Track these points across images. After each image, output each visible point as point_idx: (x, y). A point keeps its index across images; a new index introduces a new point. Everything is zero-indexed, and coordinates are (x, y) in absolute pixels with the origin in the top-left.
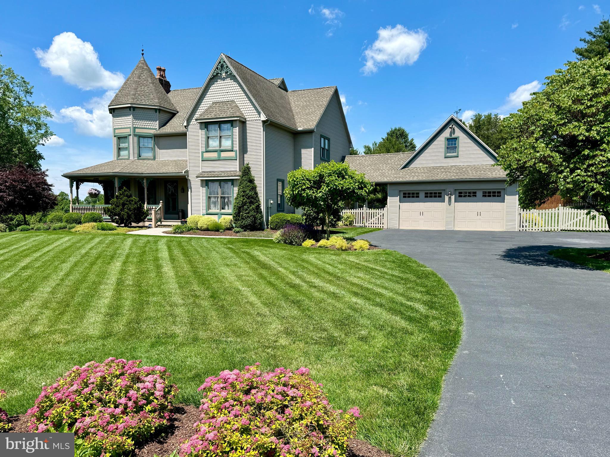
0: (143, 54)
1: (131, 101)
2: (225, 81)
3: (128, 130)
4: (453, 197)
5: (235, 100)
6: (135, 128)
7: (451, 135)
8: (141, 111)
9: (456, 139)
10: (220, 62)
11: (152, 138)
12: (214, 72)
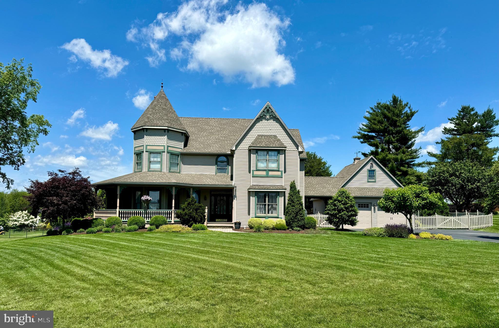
0: (162, 87)
1: (167, 124)
2: (269, 122)
3: (162, 148)
4: (376, 208)
5: (277, 135)
6: (168, 146)
7: (371, 168)
8: (173, 133)
9: (374, 171)
10: (266, 108)
11: (178, 156)
12: (261, 114)
